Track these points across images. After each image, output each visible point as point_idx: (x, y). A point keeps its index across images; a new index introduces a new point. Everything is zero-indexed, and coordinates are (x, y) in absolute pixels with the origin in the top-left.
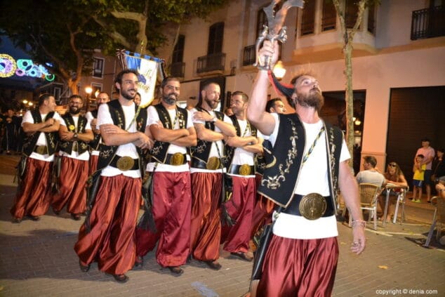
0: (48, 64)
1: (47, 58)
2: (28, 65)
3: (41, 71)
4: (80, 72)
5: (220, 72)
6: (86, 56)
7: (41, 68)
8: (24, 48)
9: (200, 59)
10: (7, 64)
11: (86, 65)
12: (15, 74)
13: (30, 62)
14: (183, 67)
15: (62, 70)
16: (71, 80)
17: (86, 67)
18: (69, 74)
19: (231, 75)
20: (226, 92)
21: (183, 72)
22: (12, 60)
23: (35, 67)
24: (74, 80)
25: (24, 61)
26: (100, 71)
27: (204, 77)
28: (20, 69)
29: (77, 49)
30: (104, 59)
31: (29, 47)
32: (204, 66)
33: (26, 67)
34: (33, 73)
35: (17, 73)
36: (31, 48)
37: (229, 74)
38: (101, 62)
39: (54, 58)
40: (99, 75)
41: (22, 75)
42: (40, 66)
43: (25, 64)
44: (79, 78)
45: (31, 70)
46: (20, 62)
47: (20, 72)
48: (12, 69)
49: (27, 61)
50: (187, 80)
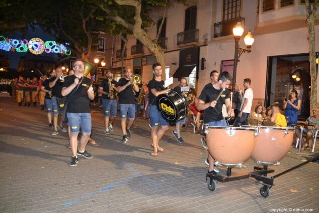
0: (67, 44)
1: (66, 39)
2: (53, 45)
3: (62, 49)
4: (89, 47)
5: (195, 43)
6: (93, 36)
7: (62, 47)
8: (50, 33)
9: (179, 34)
10: (39, 45)
11: (93, 43)
12: (44, 52)
13: (54, 43)
14: (166, 41)
15: (77, 47)
16: (83, 54)
17: (93, 44)
18: (82, 50)
19: (204, 46)
20: (200, 59)
21: (166, 45)
22: (42, 42)
23: (58, 46)
24: (86, 54)
25: (50, 42)
26: (102, 47)
27: (183, 48)
28: (47, 48)
29: (87, 31)
30: (105, 38)
31: (53, 31)
32: (182, 39)
33: (51, 47)
34: (56, 50)
35: (46, 51)
36: (55, 32)
37: (203, 44)
38: (103, 40)
39: (71, 39)
40: (102, 50)
41: (49, 52)
42: (62, 45)
43: (51, 44)
44: (89, 53)
45: (55, 48)
46: (48, 43)
47: (48, 50)
48: (42, 48)
49: (52, 42)
50: (169, 50)
